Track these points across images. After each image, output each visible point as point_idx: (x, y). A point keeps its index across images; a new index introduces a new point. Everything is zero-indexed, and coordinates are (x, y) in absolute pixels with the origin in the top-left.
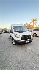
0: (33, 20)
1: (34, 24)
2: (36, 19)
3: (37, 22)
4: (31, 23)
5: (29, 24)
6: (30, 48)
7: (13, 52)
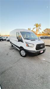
0: (37, 26)
1: (37, 30)
2: (40, 24)
3: (40, 28)
4: (34, 28)
5: (32, 30)
6: (44, 59)
7: (27, 66)
